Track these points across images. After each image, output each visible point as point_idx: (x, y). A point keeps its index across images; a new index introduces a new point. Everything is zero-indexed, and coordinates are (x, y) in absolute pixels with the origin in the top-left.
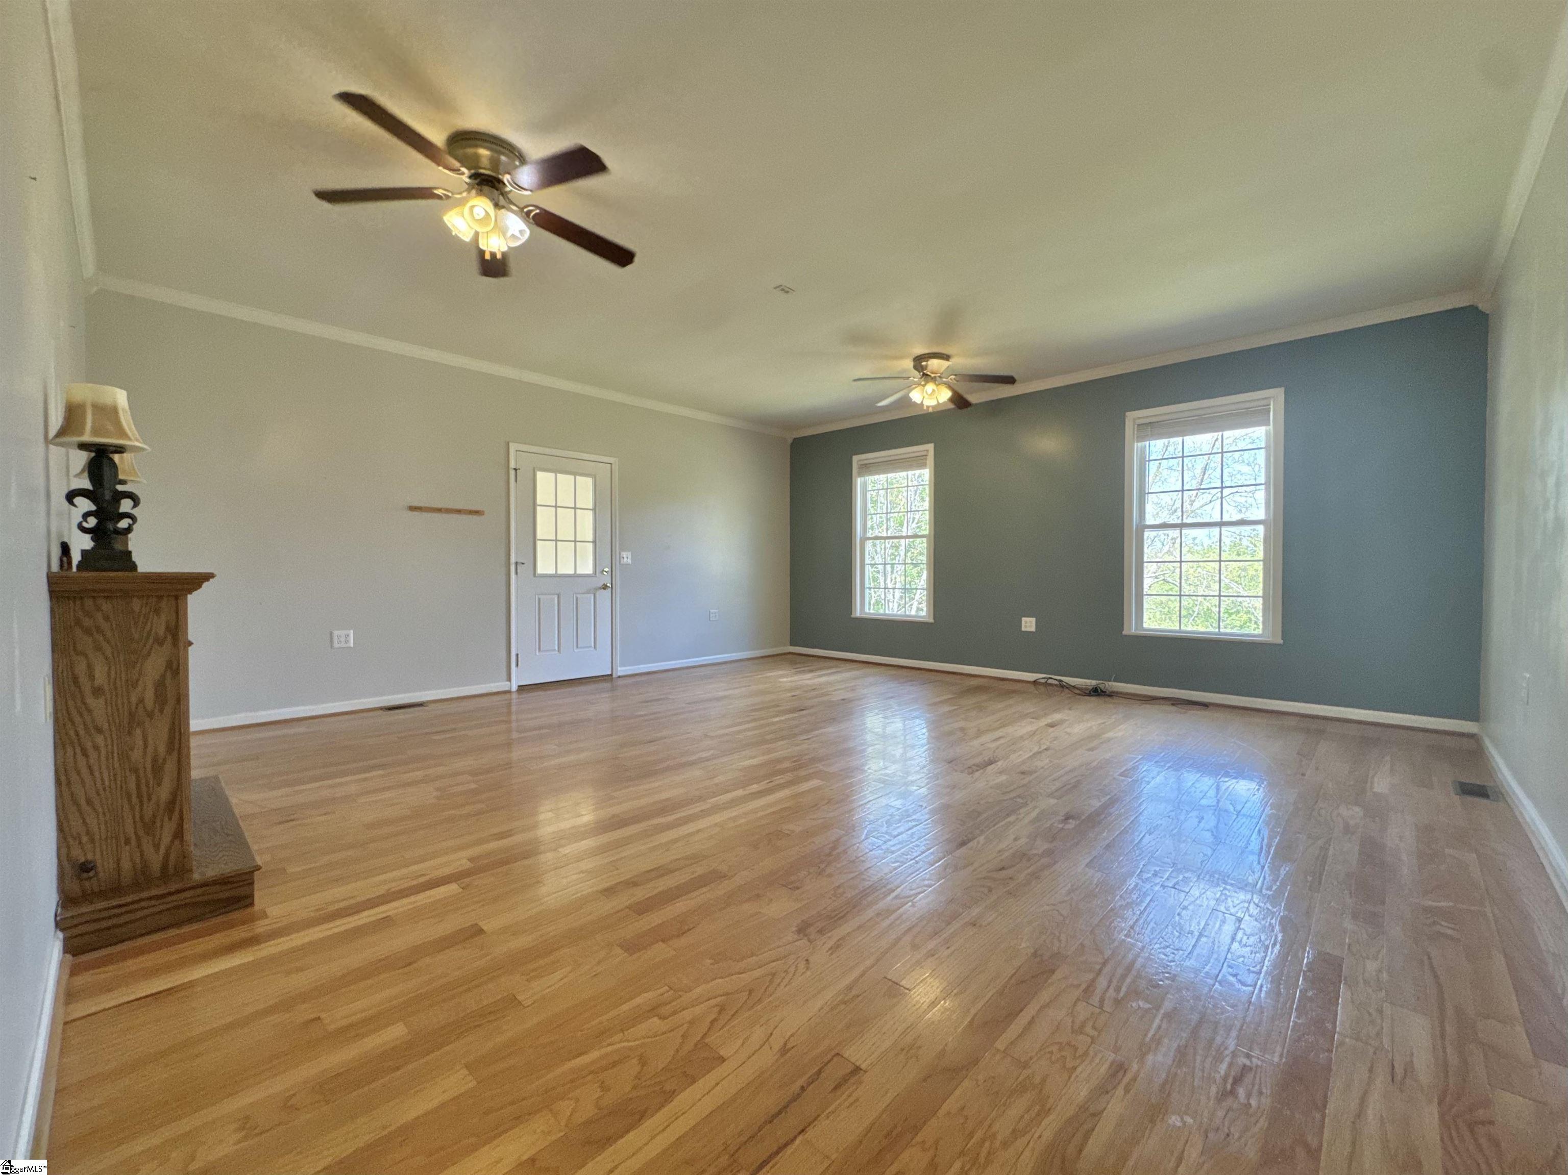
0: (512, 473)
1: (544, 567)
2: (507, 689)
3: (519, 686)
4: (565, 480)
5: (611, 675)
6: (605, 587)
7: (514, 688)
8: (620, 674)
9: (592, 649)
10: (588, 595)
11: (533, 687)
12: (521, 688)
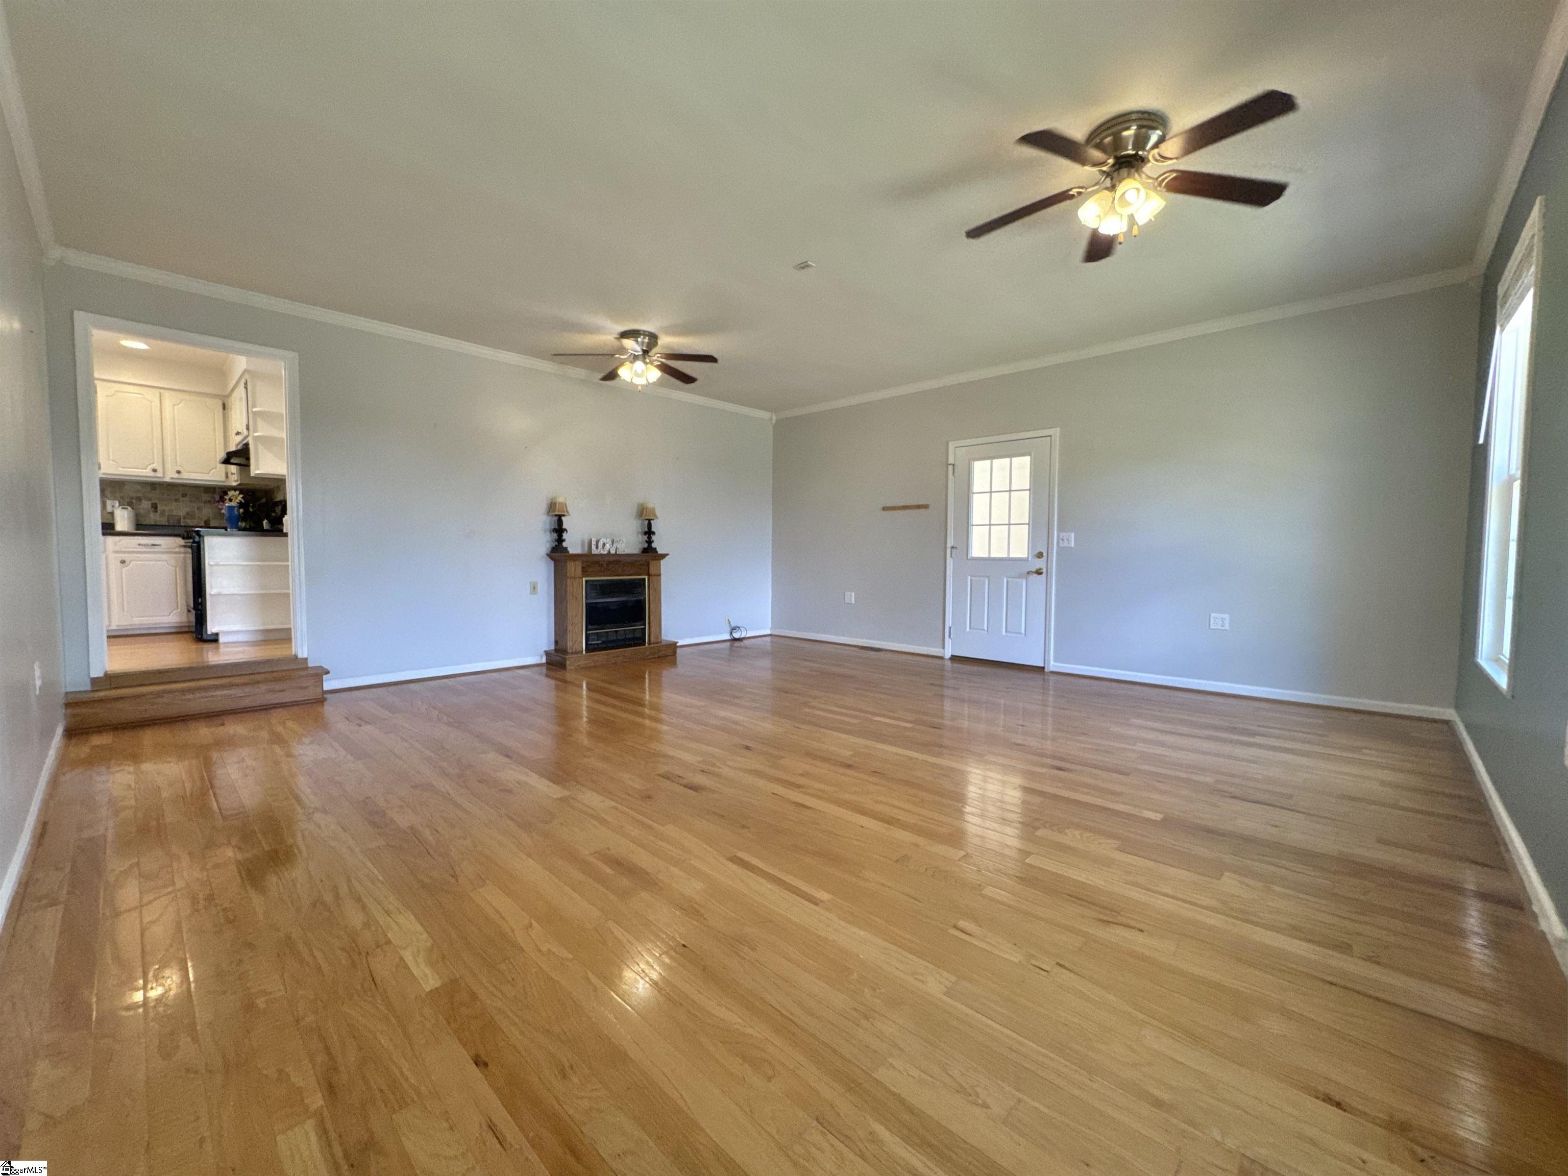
0: (950, 468)
1: (978, 550)
2: (940, 655)
3: (952, 656)
4: (1001, 464)
5: (1043, 668)
6: (1039, 572)
7: (948, 655)
8: (1052, 669)
9: (1023, 636)
10: (1020, 580)
11: (963, 659)
12: (954, 658)
